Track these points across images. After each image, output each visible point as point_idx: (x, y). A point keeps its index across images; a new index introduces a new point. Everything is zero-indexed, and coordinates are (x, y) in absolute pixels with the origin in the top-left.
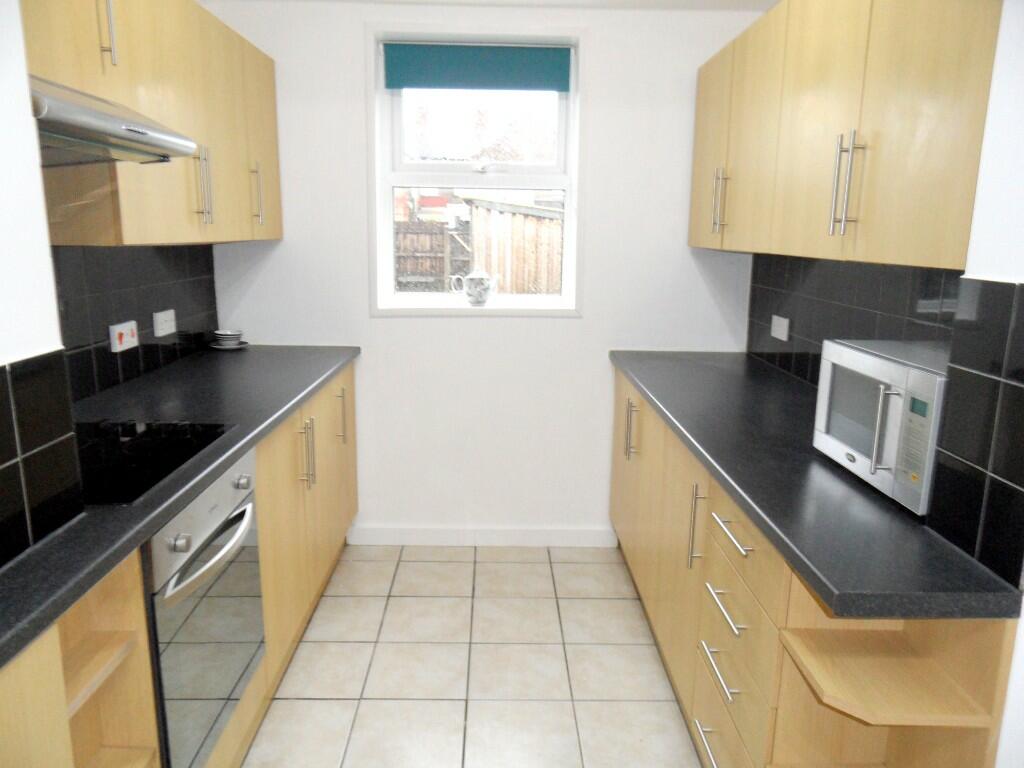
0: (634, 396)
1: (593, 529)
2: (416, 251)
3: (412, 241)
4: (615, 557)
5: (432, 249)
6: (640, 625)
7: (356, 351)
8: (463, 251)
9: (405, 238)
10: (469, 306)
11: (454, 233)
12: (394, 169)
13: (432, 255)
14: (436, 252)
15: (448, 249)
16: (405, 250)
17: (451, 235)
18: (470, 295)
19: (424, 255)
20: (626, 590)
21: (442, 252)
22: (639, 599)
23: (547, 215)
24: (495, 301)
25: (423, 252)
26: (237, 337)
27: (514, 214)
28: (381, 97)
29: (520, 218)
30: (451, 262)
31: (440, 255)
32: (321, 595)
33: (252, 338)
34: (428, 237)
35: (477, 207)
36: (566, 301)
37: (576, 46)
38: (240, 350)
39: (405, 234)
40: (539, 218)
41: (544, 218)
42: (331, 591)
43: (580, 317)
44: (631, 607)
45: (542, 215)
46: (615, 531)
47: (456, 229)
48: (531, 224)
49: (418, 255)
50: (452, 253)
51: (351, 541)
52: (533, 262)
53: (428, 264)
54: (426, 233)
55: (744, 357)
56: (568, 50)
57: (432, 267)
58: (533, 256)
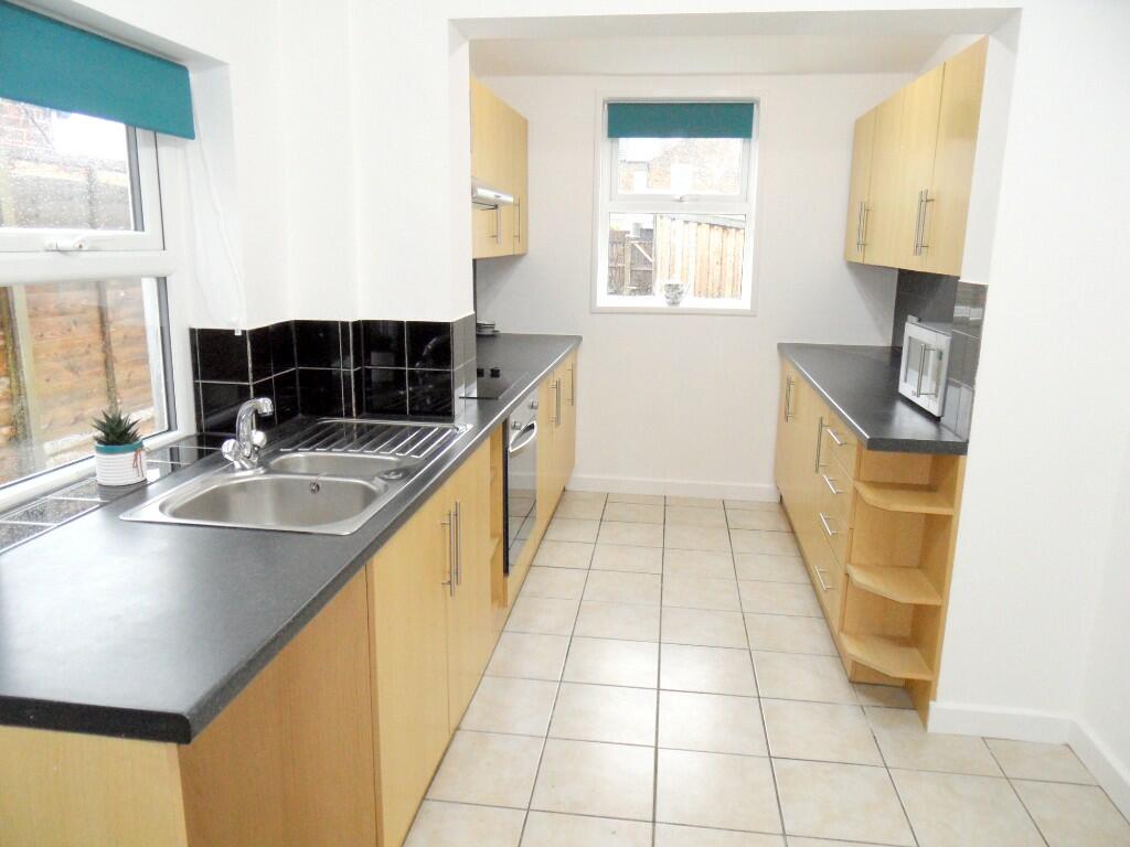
0: (794, 376)
1: (760, 487)
4: (776, 508)
6: (791, 547)
7: (579, 339)
8: (646, 262)
10: (666, 305)
11: (636, 243)
12: (611, 199)
17: (633, 245)
18: (668, 298)
20: (784, 526)
22: (793, 532)
23: (734, 224)
24: (689, 302)
26: (492, 326)
27: (699, 224)
28: (605, 144)
29: (705, 228)
32: (552, 517)
33: (502, 328)
36: (744, 303)
37: (758, 102)
38: (493, 336)
40: (725, 228)
41: (731, 228)
42: (557, 515)
43: (754, 316)
44: (787, 539)
45: (728, 225)
46: (778, 488)
47: (637, 239)
48: (717, 233)
50: (633, 263)
51: (567, 488)
52: (717, 274)
55: (890, 350)
56: (752, 104)
58: (718, 267)
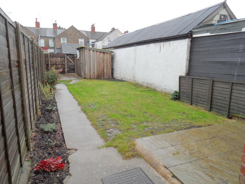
2: (56, 62)
3: (55, 59)
5: (61, 62)
9: (52, 58)
13: (62, 63)
14: (63, 62)
15: (66, 62)
16: (53, 62)
17: (67, 58)
19: (59, 63)
21: (65, 62)
25: (58, 63)
27: (97, 52)
29: (98, 53)
30: (67, 65)
31: (63, 63)
35: (86, 49)
40: (104, 53)
41: (105, 53)
45: (104, 52)
48: (102, 54)
49: (57, 63)
50: (67, 63)
53: (60, 66)
58: (102, 64)
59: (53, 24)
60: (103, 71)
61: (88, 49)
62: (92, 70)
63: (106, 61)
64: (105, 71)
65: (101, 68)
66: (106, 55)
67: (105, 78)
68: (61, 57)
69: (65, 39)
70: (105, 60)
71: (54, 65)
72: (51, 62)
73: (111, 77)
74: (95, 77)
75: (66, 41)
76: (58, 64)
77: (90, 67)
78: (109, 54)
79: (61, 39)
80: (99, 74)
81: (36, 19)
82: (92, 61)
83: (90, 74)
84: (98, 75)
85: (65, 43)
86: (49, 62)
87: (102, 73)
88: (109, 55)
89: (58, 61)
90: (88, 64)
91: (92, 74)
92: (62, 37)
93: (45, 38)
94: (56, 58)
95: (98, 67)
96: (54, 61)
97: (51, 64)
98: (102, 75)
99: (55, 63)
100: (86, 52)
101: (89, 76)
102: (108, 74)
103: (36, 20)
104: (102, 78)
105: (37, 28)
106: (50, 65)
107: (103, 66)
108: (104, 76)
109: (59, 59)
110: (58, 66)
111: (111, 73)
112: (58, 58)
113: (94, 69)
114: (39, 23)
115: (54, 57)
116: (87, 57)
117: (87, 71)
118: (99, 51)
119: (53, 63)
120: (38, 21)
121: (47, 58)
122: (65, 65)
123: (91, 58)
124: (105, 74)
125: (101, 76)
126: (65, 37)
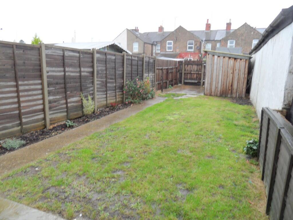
2: (191, 71)
3: (190, 67)
5: (197, 70)
9: (188, 66)
13: (197, 72)
15: (203, 71)
17: (204, 65)
25: (194, 71)
27: (224, 57)
29: (227, 59)
30: (204, 75)
31: (200, 73)
34: (196, 66)
35: (209, 54)
39: (188, 65)
41: (238, 59)
45: (237, 57)
48: (232, 61)
52: (231, 77)
53: (195, 76)
54: (195, 65)
57: (197, 77)
58: (232, 75)
59: (226, 24)
60: (232, 86)
61: (211, 54)
62: (214, 83)
63: (238, 71)
64: (235, 86)
65: (229, 82)
66: (240, 62)
67: (234, 96)
68: (197, 65)
69: (233, 42)
70: (236, 70)
71: (189, 74)
72: (185, 70)
73: (243, 96)
74: (218, 93)
75: (234, 44)
76: (193, 73)
77: (212, 78)
78: (245, 60)
79: (229, 42)
80: (224, 89)
81: (208, 20)
82: (215, 71)
83: (211, 89)
84: (223, 91)
85: (233, 47)
86: (183, 71)
87: (230, 88)
88: (244, 63)
89: (194, 70)
90: (209, 75)
91: (214, 88)
92: (229, 39)
93: (213, 42)
94: (192, 66)
95: (224, 79)
96: (189, 70)
97: (185, 73)
98: (230, 92)
99: (189, 72)
100: (209, 58)
101: (208, 91)
102: (239, 90)
103: (208, 22)
104: (229, 96)
105: (207, 31)
106: (183, 74)
107: (233, 78)
108: (232, 93)
109: (195, 68)
110: (193, 76)
111: (244, 90)
112: (194, 66)
113: (218, 83)
114: (210, 24)
115: (190, 65)
116: (209, 65)
117: (207, 84)
118: (227, 57)
119: (187, 72)
120: (209, 23)
121: (181, 66)
122: (201, 75)
123: (215, 66)
124: (234, 91)
125: (227, 93)
126: (233, 39)
